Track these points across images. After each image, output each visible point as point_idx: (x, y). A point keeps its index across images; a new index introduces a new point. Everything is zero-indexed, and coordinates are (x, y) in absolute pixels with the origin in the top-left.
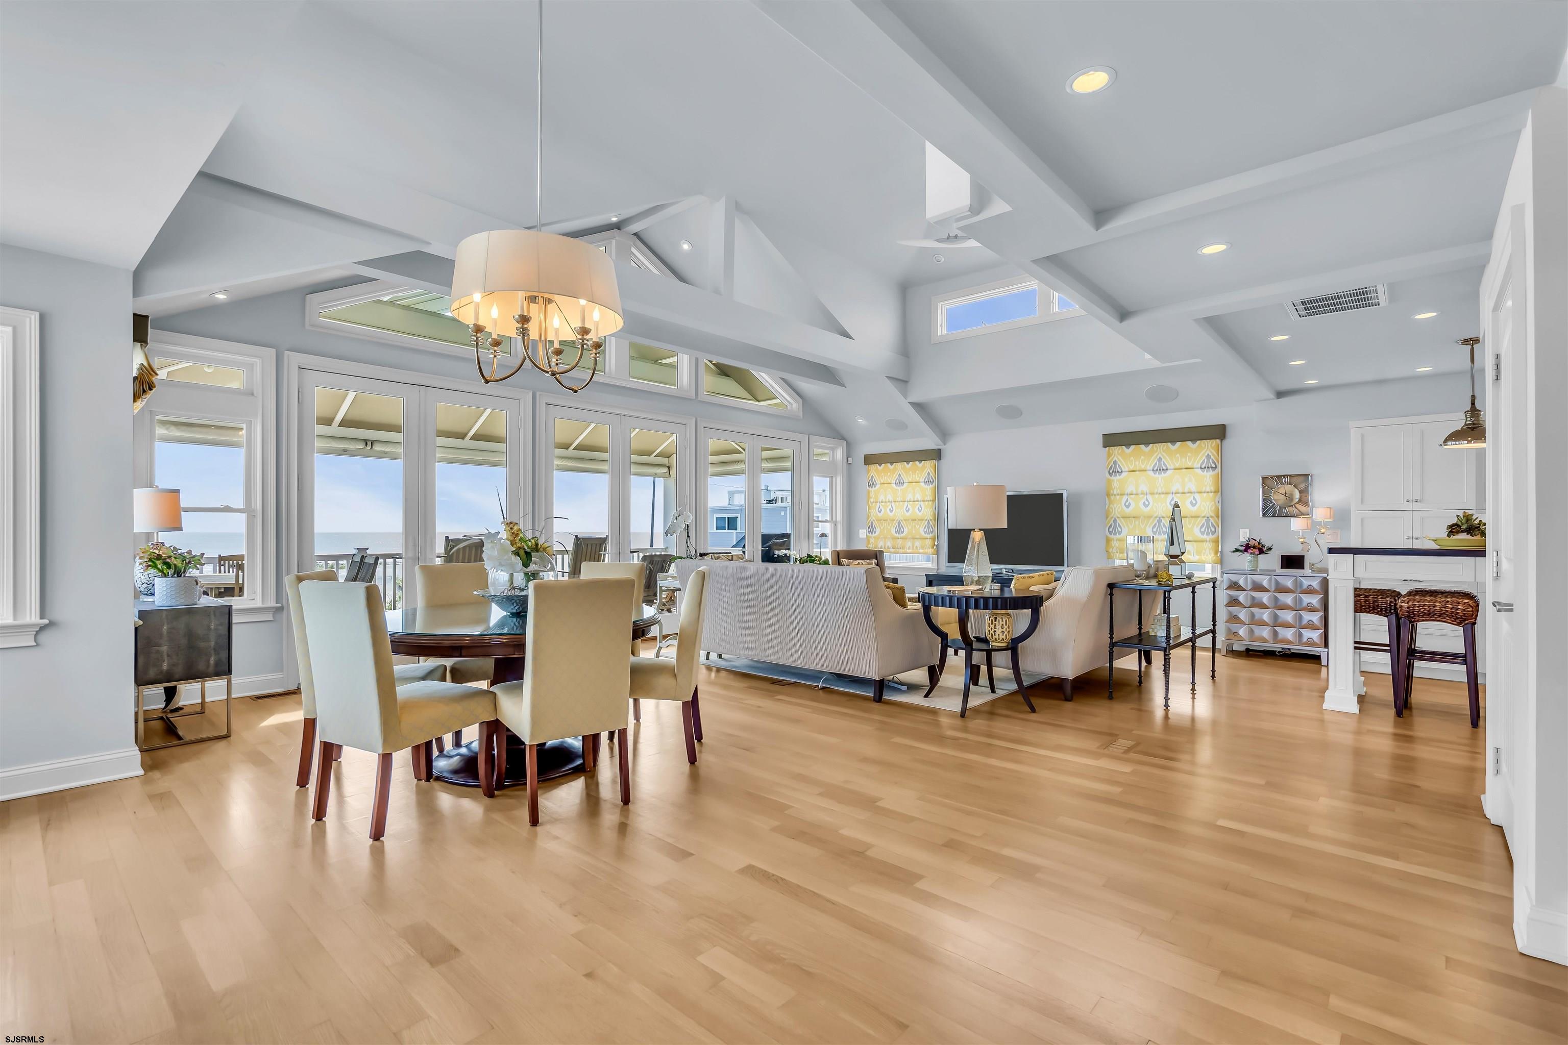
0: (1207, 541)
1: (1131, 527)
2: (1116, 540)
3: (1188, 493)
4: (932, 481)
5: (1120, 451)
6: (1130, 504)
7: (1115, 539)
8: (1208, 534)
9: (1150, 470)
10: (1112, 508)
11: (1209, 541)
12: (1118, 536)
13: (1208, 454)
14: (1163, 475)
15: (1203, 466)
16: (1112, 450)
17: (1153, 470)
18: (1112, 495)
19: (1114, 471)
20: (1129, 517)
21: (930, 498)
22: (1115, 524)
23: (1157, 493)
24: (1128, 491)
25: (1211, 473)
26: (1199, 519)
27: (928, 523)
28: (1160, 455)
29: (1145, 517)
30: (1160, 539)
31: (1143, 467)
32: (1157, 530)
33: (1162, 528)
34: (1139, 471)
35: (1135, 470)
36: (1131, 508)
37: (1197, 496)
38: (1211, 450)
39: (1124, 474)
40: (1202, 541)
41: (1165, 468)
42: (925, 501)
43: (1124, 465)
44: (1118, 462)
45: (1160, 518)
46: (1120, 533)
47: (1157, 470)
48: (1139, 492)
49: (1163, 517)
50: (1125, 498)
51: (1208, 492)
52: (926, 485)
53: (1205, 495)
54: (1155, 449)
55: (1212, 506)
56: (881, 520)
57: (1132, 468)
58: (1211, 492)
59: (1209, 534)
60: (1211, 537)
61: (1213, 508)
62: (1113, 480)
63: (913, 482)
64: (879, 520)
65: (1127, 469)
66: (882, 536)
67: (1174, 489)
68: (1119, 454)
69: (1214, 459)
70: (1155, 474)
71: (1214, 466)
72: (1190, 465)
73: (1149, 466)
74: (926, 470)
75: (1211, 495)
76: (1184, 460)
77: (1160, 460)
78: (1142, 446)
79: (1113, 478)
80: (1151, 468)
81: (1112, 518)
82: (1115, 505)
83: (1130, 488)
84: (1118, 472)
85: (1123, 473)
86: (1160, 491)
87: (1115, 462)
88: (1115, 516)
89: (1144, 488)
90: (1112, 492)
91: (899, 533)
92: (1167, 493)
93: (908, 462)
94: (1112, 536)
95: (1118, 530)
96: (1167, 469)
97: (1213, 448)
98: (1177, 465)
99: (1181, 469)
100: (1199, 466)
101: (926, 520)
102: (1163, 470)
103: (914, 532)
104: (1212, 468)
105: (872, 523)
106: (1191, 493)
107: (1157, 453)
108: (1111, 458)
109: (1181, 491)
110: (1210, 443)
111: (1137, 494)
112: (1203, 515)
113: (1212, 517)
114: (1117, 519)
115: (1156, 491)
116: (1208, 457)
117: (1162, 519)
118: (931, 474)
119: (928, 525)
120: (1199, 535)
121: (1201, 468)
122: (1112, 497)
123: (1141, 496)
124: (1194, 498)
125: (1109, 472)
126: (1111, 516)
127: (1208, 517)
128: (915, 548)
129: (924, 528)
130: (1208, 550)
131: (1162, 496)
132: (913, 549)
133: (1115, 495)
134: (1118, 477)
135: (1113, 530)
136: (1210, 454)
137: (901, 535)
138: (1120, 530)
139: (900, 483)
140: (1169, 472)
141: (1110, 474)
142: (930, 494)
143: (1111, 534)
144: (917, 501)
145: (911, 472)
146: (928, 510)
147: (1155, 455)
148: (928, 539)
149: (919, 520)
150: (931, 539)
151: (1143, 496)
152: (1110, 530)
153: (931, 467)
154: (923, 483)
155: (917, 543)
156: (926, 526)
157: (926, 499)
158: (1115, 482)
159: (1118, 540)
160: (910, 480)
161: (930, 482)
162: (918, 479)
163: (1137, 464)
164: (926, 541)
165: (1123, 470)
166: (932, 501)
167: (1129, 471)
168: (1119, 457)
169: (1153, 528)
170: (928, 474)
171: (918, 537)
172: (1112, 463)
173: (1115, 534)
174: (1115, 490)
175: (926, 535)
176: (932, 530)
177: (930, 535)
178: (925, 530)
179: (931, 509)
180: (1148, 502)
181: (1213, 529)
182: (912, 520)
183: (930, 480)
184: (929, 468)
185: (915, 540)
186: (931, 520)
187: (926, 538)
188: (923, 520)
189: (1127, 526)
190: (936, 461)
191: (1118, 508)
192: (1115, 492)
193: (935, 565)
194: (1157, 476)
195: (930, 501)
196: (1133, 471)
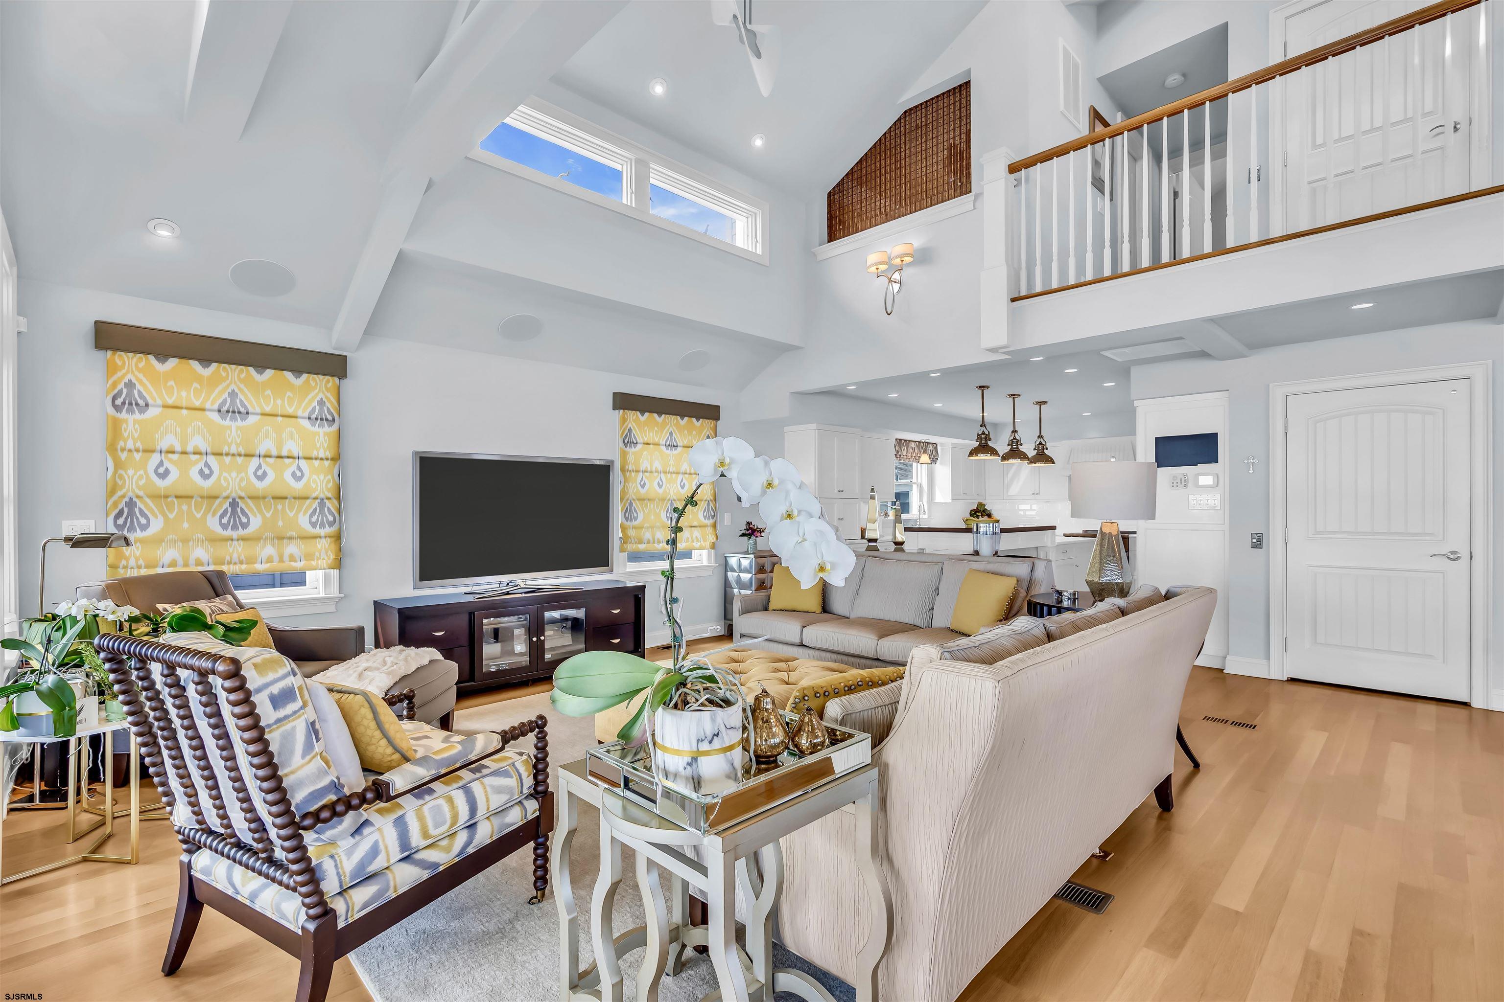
0: (708, 526)
1: (647, 512)
2: (632, 528)
4: (329, 418)
5: (634, 417)
7: (631, 526)
8: (709, 518)
9: (662, 445)
10: (627, 488)
11: (710, 526)
12: (634, 523)
13: (708, 435)
14: (673, 452)
16: (626, 414)
17: (665, 445)
18: (628, 471)
19: (629, 441)
20: (644, 500)
21: (323, 453)
22: (630, 510)
23: (669, 473)
24: (643, 468)
26: (702, 503)
27: (322, 504)
28: (671, 429)
29: (659, 500)
31: (657, 440)
34: (653, 444)
35: (648, 442)
36: (646, 487)
38: (710, 430)
39: (639, 446)
40: (705, 526)
41: (675, 444)
42: (312, 458)
43: (639, 435)
44: (633, 431)
46: (636, 519)
47: (669, 445)
48: (654, 469)
49: (674, 500)
50: (640, 475)
52: (313, 424)
54: (666, 421)
55: (711, 490)
56: (166, 497)
57: (646, 440)
61: (713, 492)
63: (276, 416)
64: (161, 497)
65: (642, 441)
66: (170, 537)
67: (683, 470)
68: (634, 418)
70: (666, 449)
73: (661, 440)
74: (314, 393)
77: (671, 434)
78: (655, 416)
79: (628, 449)
80: (663, 443)
81: (627, 500)
82: (630, 484)
83: (645, 464)
84: (633, 442)
86: (672, 470)
87: (630, 430)
88: (630, 498)
89: (657, 465)
90: (627, 467)
91: (235, 527)
92: (678, 473)
93: (260, 371)
94: (628, 523)
95: (634, 516)
96: (677, 446)
97: (711, 428)
98: (686, 443)
99: (688, 447)
102: (674, 446)
103: (280, 523)
105: (131, 504)
107: (670, 426)
108: (625, 425)
109: (689, 471)
110: (709, 423)
111: (651, 472)
112: (705, 499)
113: (712, 501)
114: (632, 501)
118: (327, 403)
119: (321, 509)
120: (704, 519)
122: (628, 474)
123: (655, 475)
125: (624, 442)
126: (627, 497)
127: (709, 501)
128: (286, 557)
129: (310, 517)
130: (710, 536)
131: (675, 476)
132: (281, 560)
133: (630, 471)
134: (633, 449)
137: (241, 532)
139: (235, 412)
140: (680, 450)
141: (626, 444)
142: (326, 445)
143: (627, 520)
144: (288, 457)
145: (268, 392)
146: (322, 477)
147: (667, 428)
148: (320, 537)
149: (295, 498)
150: (330, 537)
151: (657, 474)
152: (627, 515)
153: (327, 389)
154: (307, 420)
155: (291, 549)
156: (315, 511)
157: (314, 454)
158: (631, 454)
159: (635, 528)
160: (268, 409)
161: (327, 420)
162: (290, 411)
163: (651, 436)
164: (319, 543)
165: (638, 441)
166: (332, 459)
167: (644, 444)
168: (634, 424)
169: (667, 513)
170: (321, 403)
171: (294, 534)
172: (627, 431)
173: (631, 520)
174: (630, 466)
175: (318, 531)
176: (331, 518)
177: (328, 530)
178: (314, 519)
179: (330, 477)
180: (662, 482)
181: (713, 514)
182: (274, 498)
183: (326, 416)
184: (323, 392)
185: (285, 541)
186: (328, 499)
187: (315, 537)
188: (307, 498)
189: (643, 510)
190: (337, 379)
191: (634, 489)
192: (630, 468)
193: (335, 592)
194: (669, 452)
195: (327, 459)
196: (647, 444)
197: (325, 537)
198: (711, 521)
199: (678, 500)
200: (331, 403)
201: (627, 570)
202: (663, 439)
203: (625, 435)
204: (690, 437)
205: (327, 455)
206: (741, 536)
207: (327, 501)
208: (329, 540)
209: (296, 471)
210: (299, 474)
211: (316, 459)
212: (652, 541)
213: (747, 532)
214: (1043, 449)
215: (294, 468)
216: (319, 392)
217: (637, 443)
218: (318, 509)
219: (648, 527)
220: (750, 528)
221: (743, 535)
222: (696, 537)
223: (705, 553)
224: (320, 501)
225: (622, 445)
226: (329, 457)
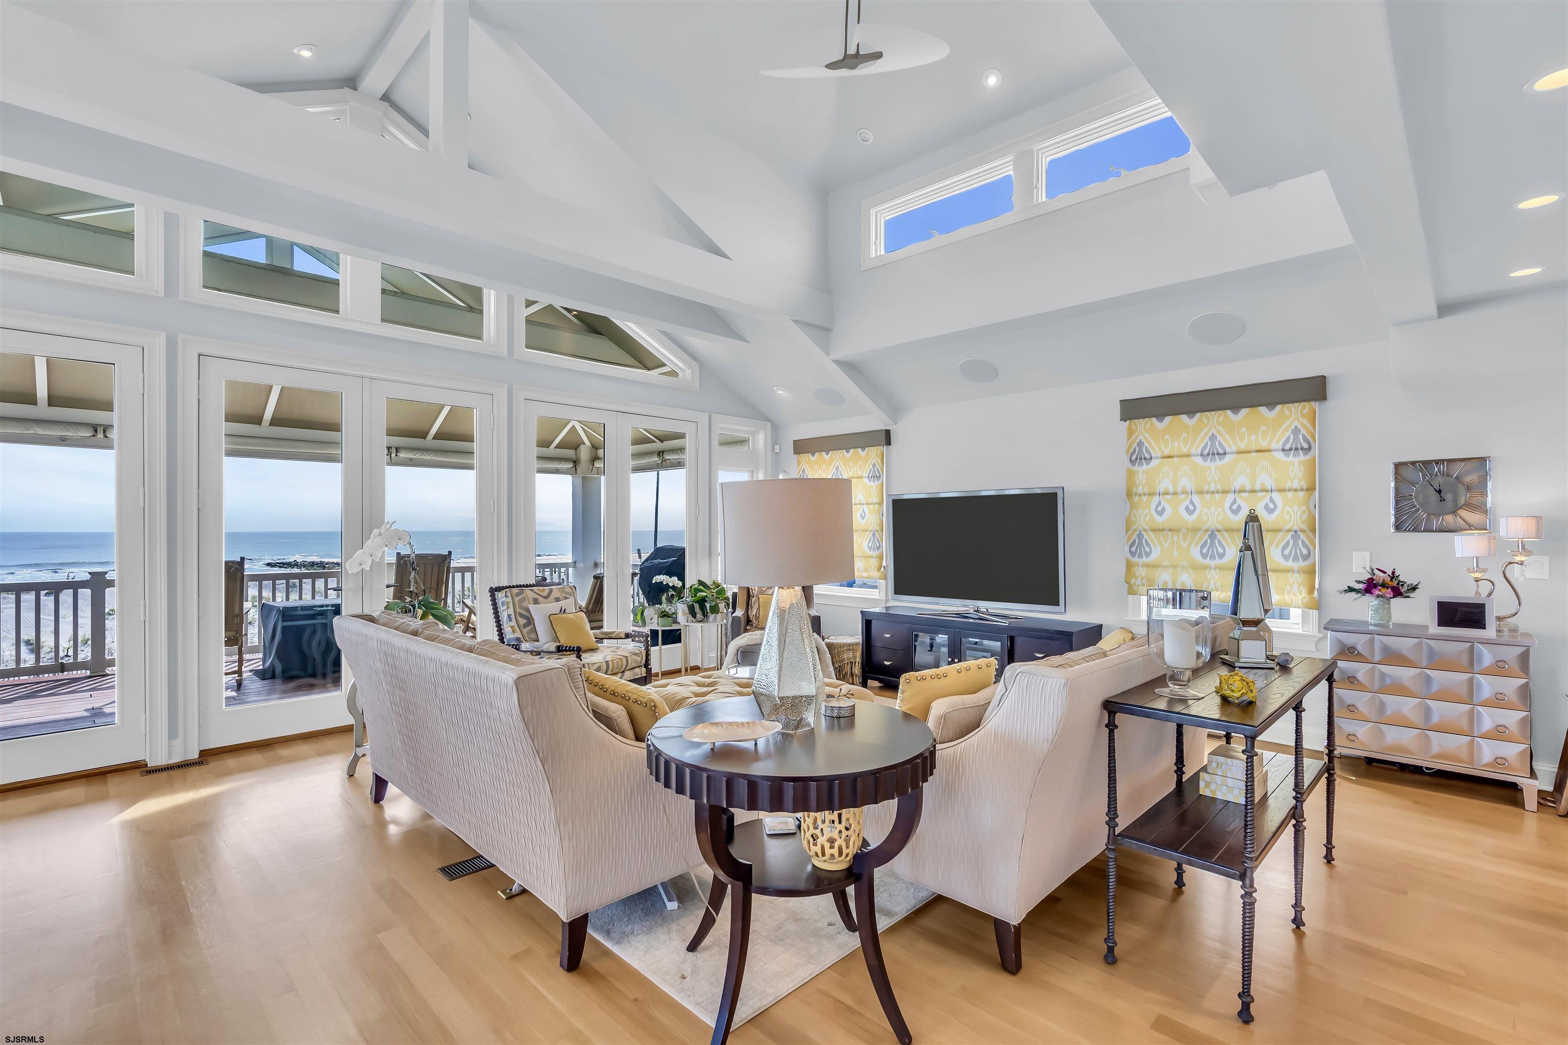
0: (1293, 572)
1: (1166, 546)
2: (1142, 566)
3: (1262, 491)
4: (878, 475)
5: (1147, 427)
6: (1164, 509)
7: (1140, 564)
8: (1296, 559)
9: (1196, 455)
10: (1135, 516)
11: (1299, 572)
12: (1145, 560)
13: (1296, 427)
14: (1218, 462)
15: (1288, 447)
16: (1135, 424)
17: (1202, 455)
18: (1136, 495)
19: (1138, 457)
20: (1163, 530)
21: (875, 499)
22: (1140, 543)
23: (1207, 492)
24: (1161, 488)
25: (1302, 457)
26: (1281, 534)
27: (874, 535)
28: (1213, 431)
29: (1188, 530)
31: (1185, 450)
32: (1208, 551)
33: (1217, 549)
34: (1180, 456)
35: (1172, 454)
36: (1165, 515)
37: (1275, 496)
38: (1301, 419)
39: (1154, 463)
40: (1287, 571)
41: (1221, 451)
42: (869, 504)
43: (1155, 448)
44: (1146, 444)
45: (1213, 532)
46: (1148, 555)
47: (1208, 454)
48: (1179, 489)
49: (1218, 530)
50: (1156, 499)
51: (1296, 490)
52: (870, 481)
53: (1290, 494)
54: (1205, 421)
55: (1304, 512)
57: (1166, 452)
58: (1302, 490)
59: (1298, 560)
60: (1302, 564)
61: (1305, 517)
62: (1137, 472)
63: (854, 478)
65: (1159, 454)
67: (1237, 485)
68: (1146, 428)
69: (1306, 434)
70: (1205, 461)
71: (1306, 446)
72: (1264, 444)
73: (1194, 448)
74: (871, 460)
75: (1301, 494)
76: (1253, 437)
77: (1213, 438)
78: (1184, 417)
79: (1136, 468)
80: (1199, 452)
81: (1135, 530)
82: (1140, 511)
83: (1165, 484)
84: (1145, 459)
85: (1153, 460)
86: (1213, 488)
87: (1140, 444)
88: (1140, 528)
89: (1186, 483)
90: (1135, 489)
92: (1225, 492)
93: (848, 451)
94: (1136, 559)
95: (1145, 550)
96: (1225, 453)
97: (1303, 416)
98: (1243, 446)
99: (1250, 452)
100: (1280, 446)
101: (871, 531)
102: (1218, 454)
104: (1302, 449)
106: (1267, 491)
107: (1209, 427)
108: (1134, 437)
109: (1248, 487)
110: (1300, 407)
111: (1175, 494)
112: (1287, 527)
113: (1302, 531)
114: (1143, 531)
115: (1206, 487)
116: (1296, 431)
117: (1216, 533)
118: (877, 465)
119: (874, 538)
120: (1281, 560)
121: (1283, 450)
122: (1136, 499)
123: (1182, 496)
124: (1272, 500)
125: (1131, 458)
126: (1134, 527)
127: (1296, 532)
129: (868, 543)
130: (1295, 586)
131: (1218, 496)
133: (1140, 495)
134: (1145, 467)
135: (1136, 550)
136: (1299, 427)
138: (1148, 550)
139: (838, 479)
140: (1228, 458)
141: (1133, 462)
143: (1134, 556)
144: (859, 504)
145: (850, 464)
146: (874, 516)
147: (1206, 430)
148: (873, 557)
149: (861, 531)
150: (877, 558)
151: (1185, 495)
152: (1133, 549)
153: (877, 456)
154: (867, 479)
155: (859, 564)
156: (870, 539)
157: (871, 501)
158: (1141, 475)
159: (1147, 566)
160: (851, 474)
161: (877, 477)
162: (860, 474)
163: (1174, 446)
164: (871, 561)
165: (1153, 455)
166: (879, 504)
167: (1163, 457)
168: (1147, 435)
169: (1204, 548)
170: (874, 465)
171: (861, 555)
172: (1135, 445)
173: (1138, 556)
174: (1140, 487)
175: (871, 553)
176: (877, 545)
177: (876, 553)
178: (870, 545)
179: (877, 516)
180: (1194, 505)
181: (1305, 552)
183: (875, 474)
184: (875, 458)
186: (877, 531)
187: (870, 557)
188: (867, 531)
189: (1161, 544)
190: (882, 447)
191: (1146, 517)
192: (1140, 491)
193: (883, 596)
194: (1208, 463)
195: (877, 504)
196: (1170, 457)
199: (1227, 530)
200: (879, 465)
202: (1198, 445)
203: (1132, 450)
205: (876, 501)
207: (876, 533)
209: (862, 513)
210: (863, 515)
211: (871, 504)
216: (873, 458)
217: (1151, 458)
224: (873, 533)
225: (1126, 463)
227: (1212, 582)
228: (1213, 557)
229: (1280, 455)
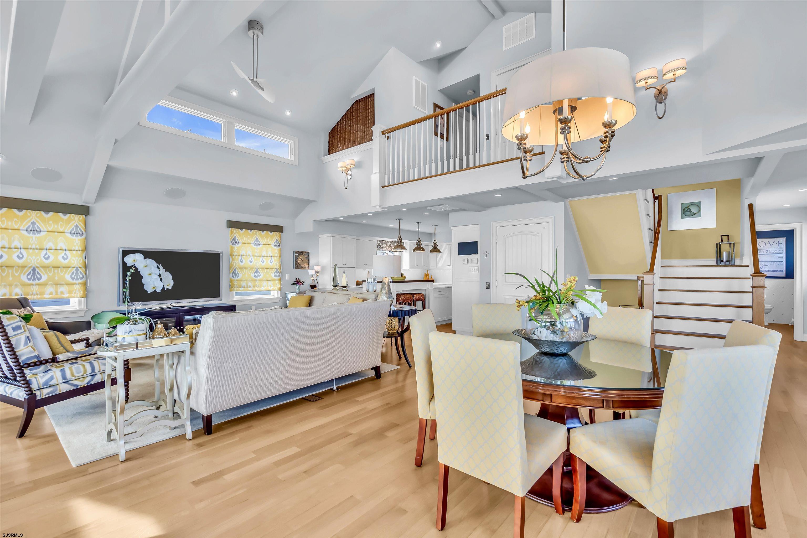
3: (269, 257)
4: (81, 233)
9: (252, 244)
12: (237, 278)
14: (258, 247)
15: (275, 244)
16: (233, 230)
17: (254, 244)
19: (234, 242)
20: (243, 268)
21: (79, 247)
22: (235, 272)
23: (256, 256)
24: (242, 254)
25: (278, 248)
26: (273, 269)
28: (257, 237)
29: (251, 268)
30: (257, 279)
31: (249, 241)
33: (258, 274)
34: (247, 243)
35: (245, 242)
36: (244, 262)
39: (240, 244)
40: (275, 280)
41: (259, 243)
42: (72, 250)
43: (240, 239)
44: (237, 238)
45: (257, 269)
46: (238, 277)
47: (256, 244)
48: (247, 254)
49: (259, 268)
50: (240, 257)
52: (72, 236)
53: (276, 258)
54: (254, 233)
57: (243, 241)
58: (278, 257)
61: (279, 264)
63: (55, 232)
65: (241, 242)
66: (3, 283)
67: (263, 255)
68: (237, 232)
69: (279, 241)
71: (279, 245)
72: (269, 243)
74: (73, 222)
77: (257, 239)
78: (249, 231)
79: (234, 246)
81: (234, 268)
82: (235, 261)
83: (243, 252)
84: (237, 243)
87: (235, 237)
89: (250, 253)
90: (233, 253)
91: (34, 280)
92: (260, 256)
93: (47, 213)
94: (234, 278)
95: (237, 275)
96: (260, 244)
97: (278, 236)
98: (265, 243)
100: (273, 244)
102: (258, 244)
103: (56, 278)
108: (233, 235)
109: (266, 255)
110: (277, 234)
111: (246, 256)
113: (278, 268)
114: (236, 269)
115: (255, 254)
119: (77, 272)
120: (274, 277)
122: (234, 257)
124: (271, 259)
126: (233, 267)
128: (59, 293)
130: (277, 284)
131: (258, 257)
132: (57, 293)
133: (235, 255)
134: (237, 246)
135: (234, 275)
136: (278, 239)
137: (37, 282)
139: (34, 231)
140: (261, 246)
141: (232, 244)
142: (79, 245)
143: (255, 277)
144: (60, 250)
145: (51, 222)
146: (77, 258)
147: (255, 236)
148: (76, 284)
149: (63, 267)
150: (81, 284)
151: (249, 257)
152: (255, 275)
153: (80, 221)
154: (70, 234)
155: (62, 289)
156: (73, 273)
157: (73, 248)
158: (235, 248)
159: (237, 280)
160: (50, 229)
161: (79, 234)
162: (61, 230)
163: (246, 240)
164: (75, 287)
165: (239, 242)
166: (82, 251)
167: (242, 243)
168: (237, 235)
169: (254, 274)
170: (77, 226)
171: (63, 283)
172: (233, 237)
173: (235, 277)
174: (235, 253)
175: (75, 281)
176: (81, 276)
177: (80, 281)
178: (73, 276)
179: (81, 258)
180: (252, 260)
181: (279, 274)
182: (54, 267)
183: (79, 232)
184: (77, 222)
185: (59, 286)
186: (80, 267)
187: (74, 284)
188: (70, 267)
189: (242, 273)
190: (84, 216)
191: (237, 263)
192: (235, 254)
193: (83, 307)
194: (256, 247)
195: (80, 251)
196: (244, 243)
197: (79, 284)
198: (278, 278)
199: (261, 268)
200: (81, 226)
201: (234, 299)
202: (253, 240)
203: (232, 239)
204: (267, 240)
205: (79, 249)
206: (292, 284)
207: (79, 268)
208: (80, 285)
209: (64, 256)
210: (65, 257)
211: (74, 250)
212: (246, 286)
213: (295, 283)
214: (436, 246)
215: (63, 254)
216: (76, 222)
217: (239, 243)
218: (75, 272)
219: (244, 280)
220: (297, 281)
221: (293, 284)
222: (270, 285)
223: (276, 292)
224: (76, 268)
225: (230, 244)
226: (81, 249)
227: (257, 285)
228: (257, 277)
229: (273, 246)
